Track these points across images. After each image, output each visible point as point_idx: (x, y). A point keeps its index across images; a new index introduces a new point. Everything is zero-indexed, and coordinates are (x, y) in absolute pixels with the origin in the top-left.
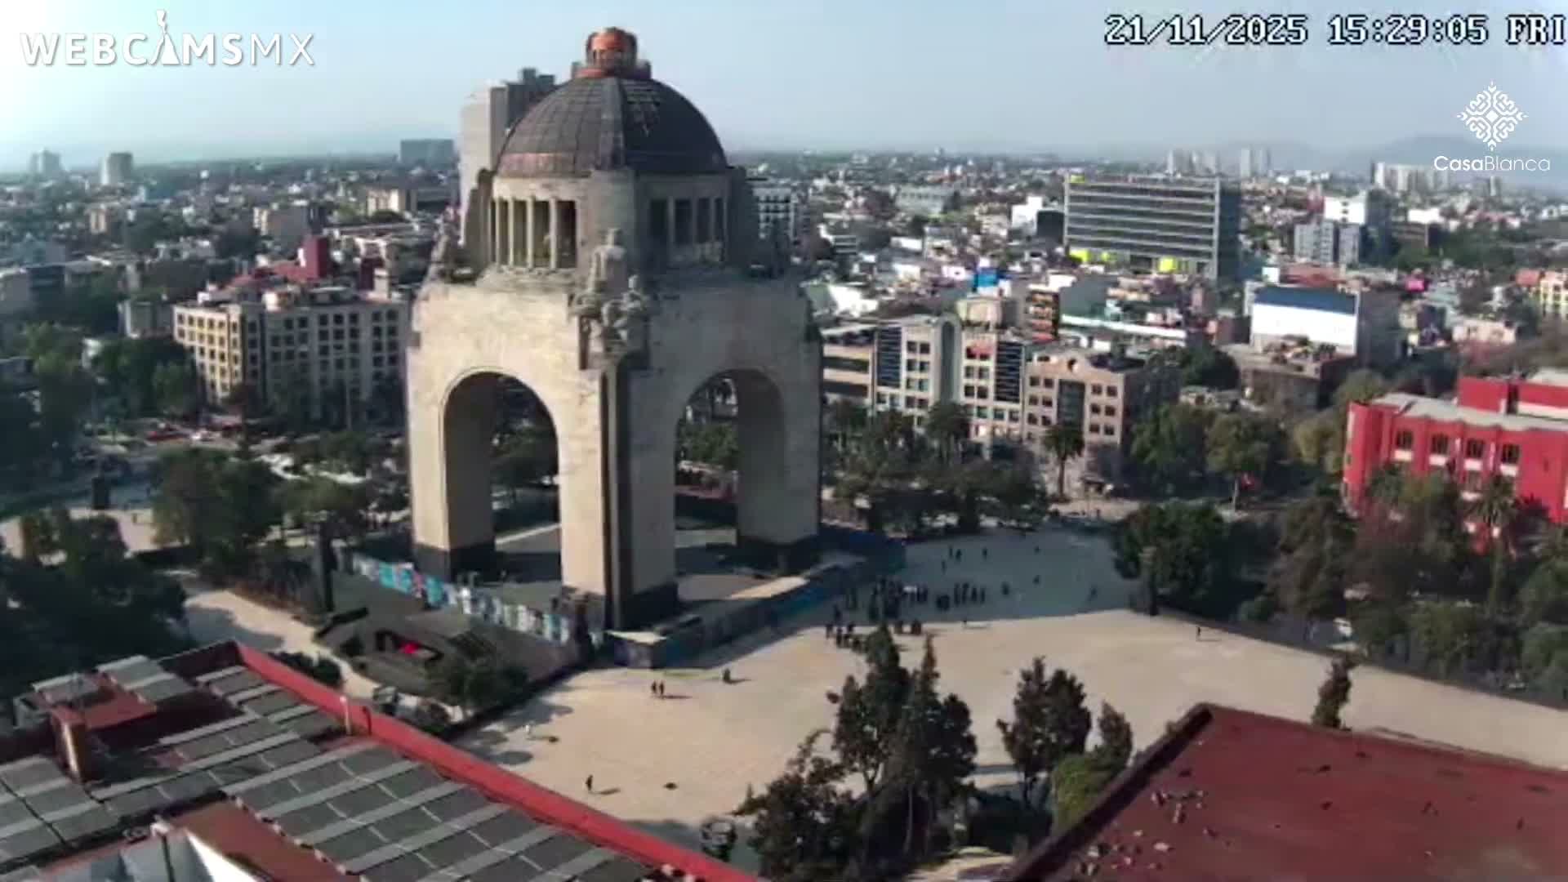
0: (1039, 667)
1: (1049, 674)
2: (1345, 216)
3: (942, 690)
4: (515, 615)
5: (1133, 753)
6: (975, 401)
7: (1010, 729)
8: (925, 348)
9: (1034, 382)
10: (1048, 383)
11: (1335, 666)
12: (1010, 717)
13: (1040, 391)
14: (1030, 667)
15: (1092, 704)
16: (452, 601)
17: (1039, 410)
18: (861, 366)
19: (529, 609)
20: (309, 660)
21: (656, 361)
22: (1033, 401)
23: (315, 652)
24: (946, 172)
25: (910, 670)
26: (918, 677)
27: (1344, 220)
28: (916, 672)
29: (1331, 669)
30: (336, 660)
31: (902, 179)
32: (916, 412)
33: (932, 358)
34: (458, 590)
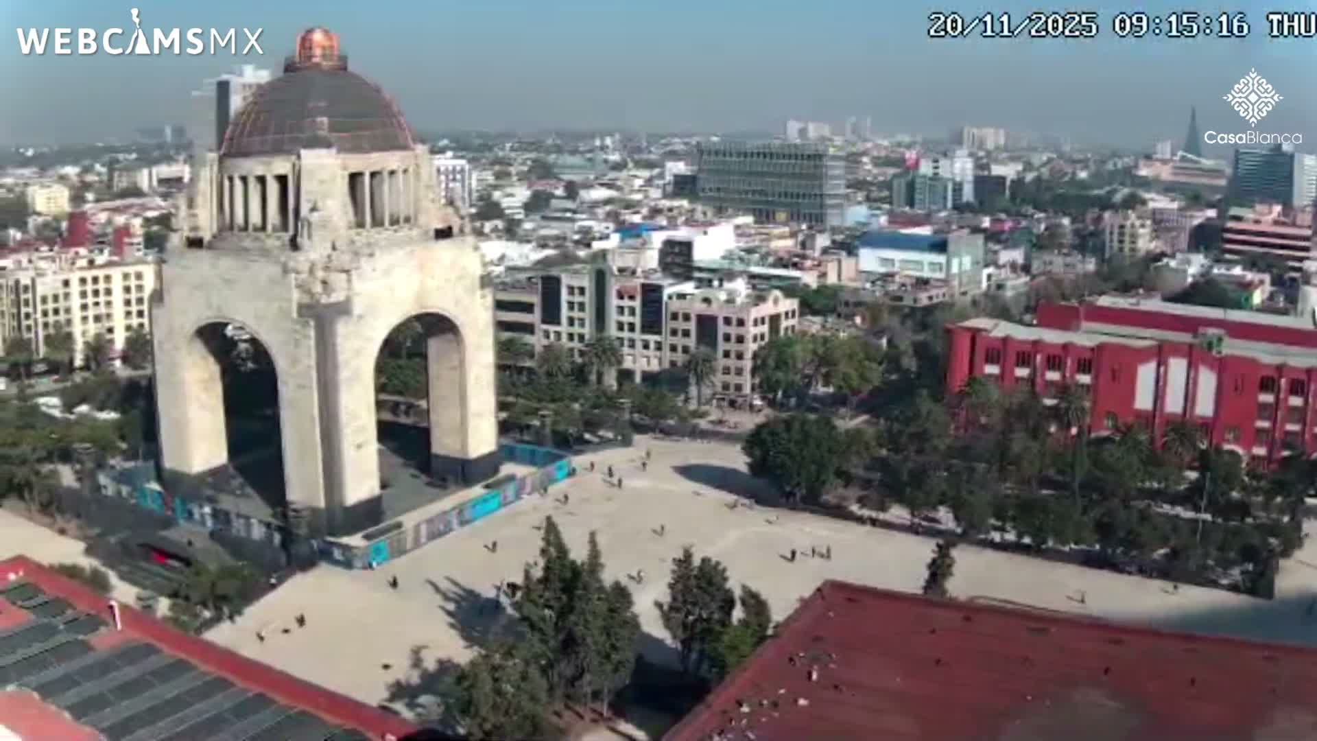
0: (688, 555)
1: (696, 562)
2: (936, 171)
3: (608, 577)
4: (248, 526)
5: (772, 625)
6: (626, 334)
7: (666, 607)
8: (582, 291)
9: (675, 316)
10: (687, 317)
11: (938, 546)
12: (666, 598)
13: (681, 325)
14: (680, 555)
15: (734, 585)
16: (197, 516)
17: (679, 341)
18: (527, 308)
19: (260, 521)
20: (82, 570)
21: (357, 309)
22: (674, 332)
23: (87, 563)
24: (598, 143)
25: (579, 562)
26: (586, 567)
27: (936, 174)
28: (583, 564)
29: (936, 549)
30: (103, 569)
31: (559, 150)
32: (576, 344)
33: (588, 299)
34: (201, 507)
